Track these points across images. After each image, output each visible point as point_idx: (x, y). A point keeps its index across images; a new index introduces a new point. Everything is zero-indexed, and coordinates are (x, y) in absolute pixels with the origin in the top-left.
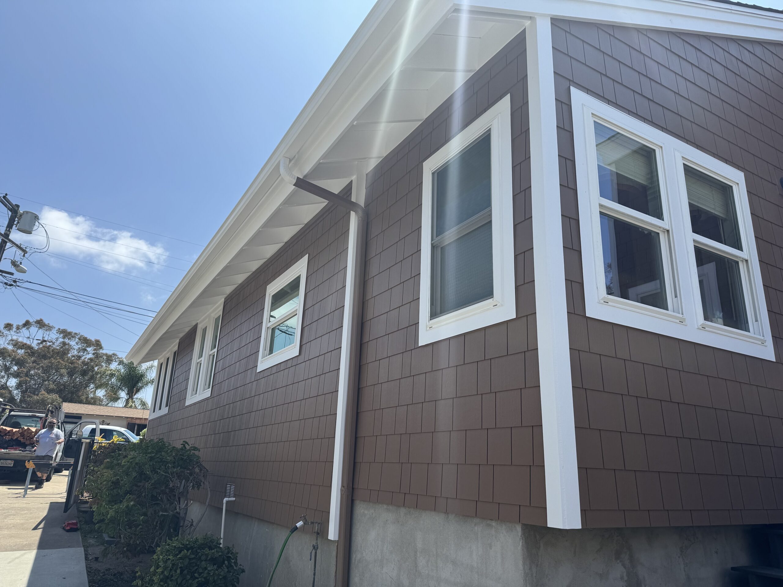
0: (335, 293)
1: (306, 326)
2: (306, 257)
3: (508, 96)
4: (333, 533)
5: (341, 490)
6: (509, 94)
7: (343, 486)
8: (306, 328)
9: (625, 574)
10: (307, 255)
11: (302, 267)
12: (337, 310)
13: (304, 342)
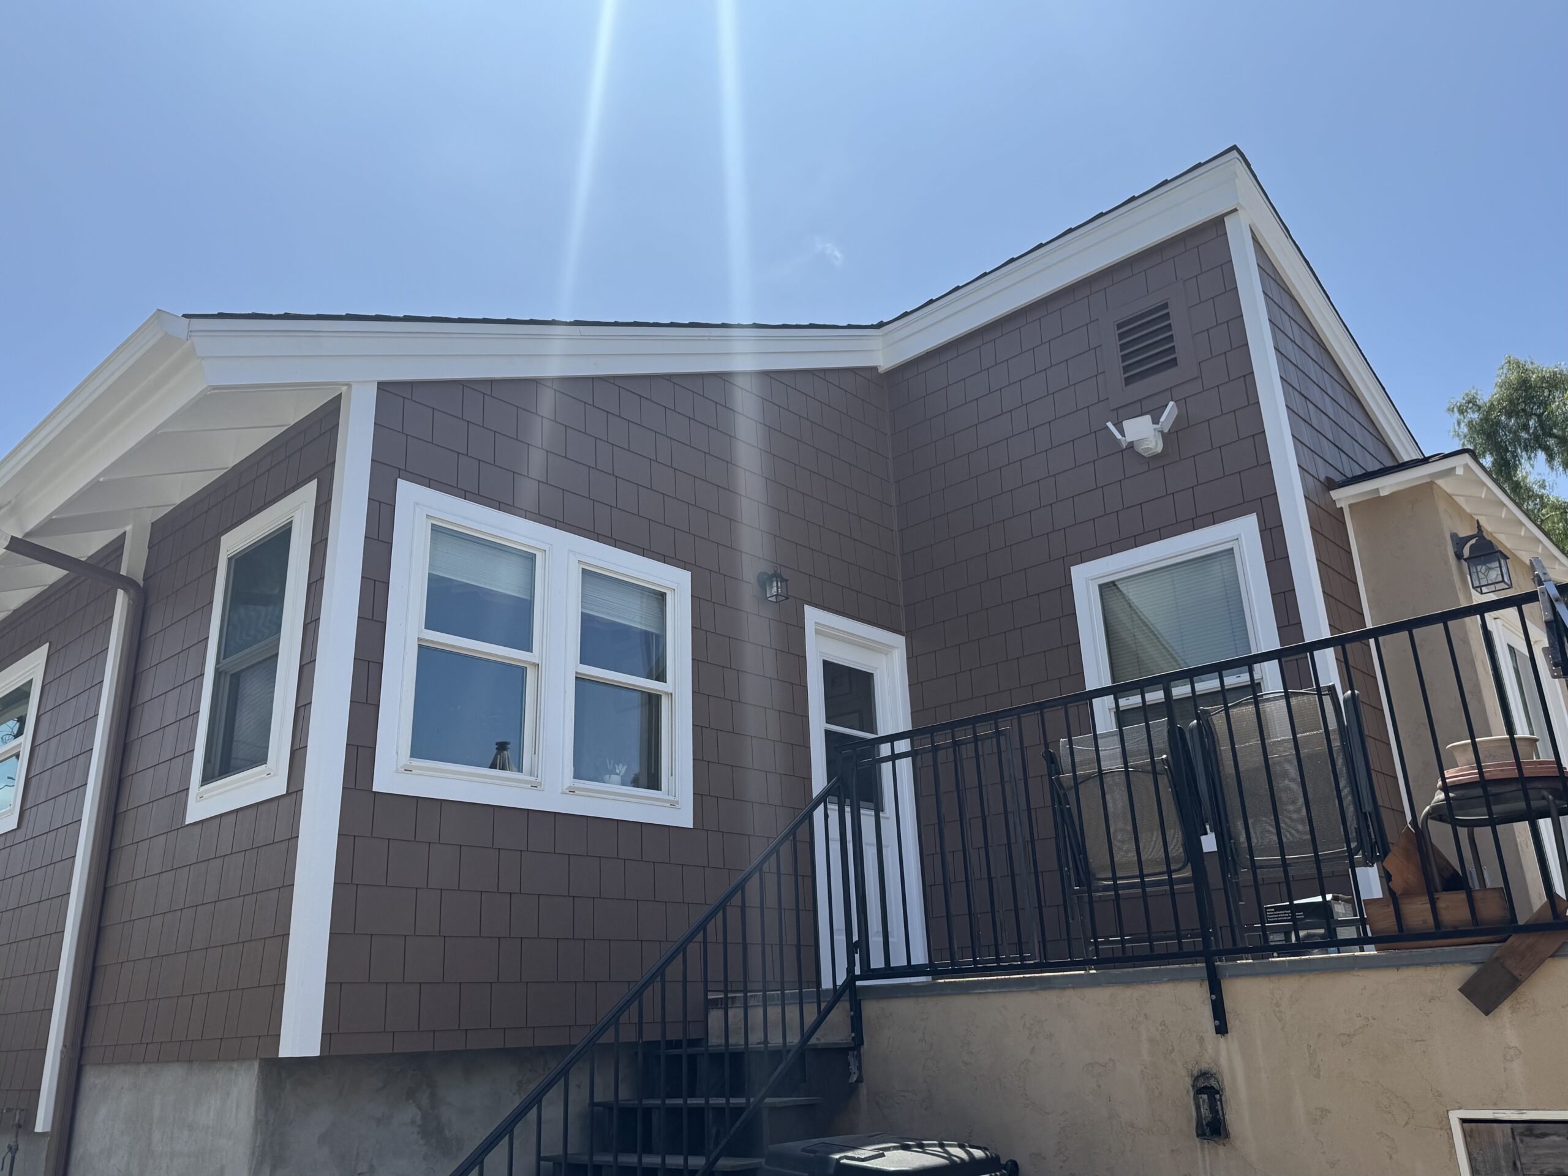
0: (82, 724)
1: (34, 776)
2: (45, 647)
3: (314, 483)
4: (43, 1122)
5: (62, 1052)
6: (316, 480)
7: (64, 1046)
8: (34, 779)
9: (419, 1117)
10: (47, 645)
11: (36, 666)
12: (83, 755)
13: (28, 805)
